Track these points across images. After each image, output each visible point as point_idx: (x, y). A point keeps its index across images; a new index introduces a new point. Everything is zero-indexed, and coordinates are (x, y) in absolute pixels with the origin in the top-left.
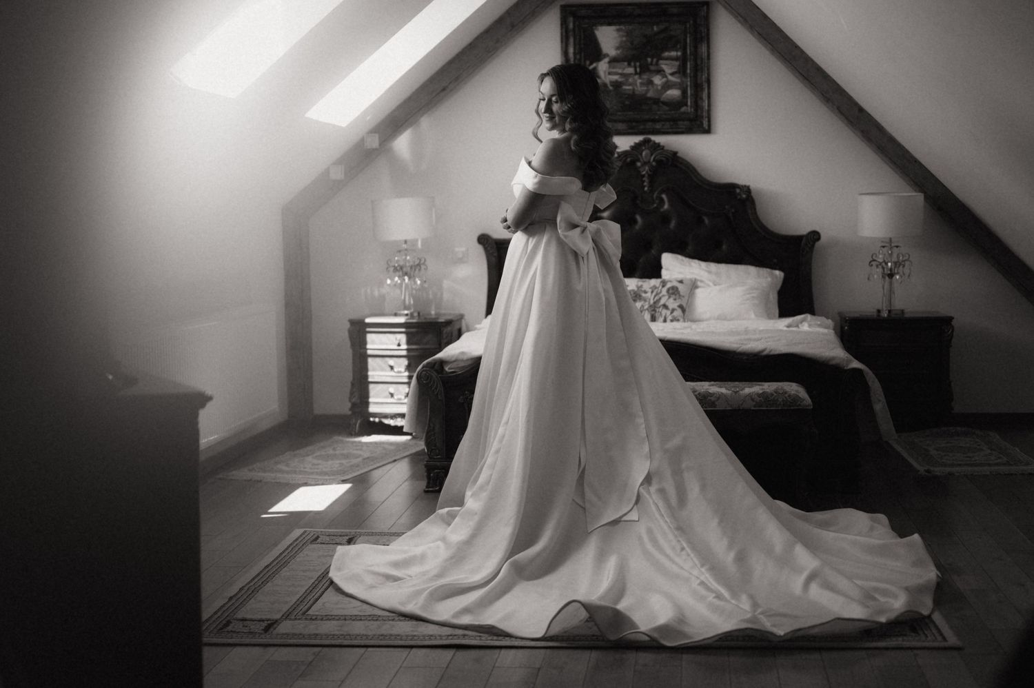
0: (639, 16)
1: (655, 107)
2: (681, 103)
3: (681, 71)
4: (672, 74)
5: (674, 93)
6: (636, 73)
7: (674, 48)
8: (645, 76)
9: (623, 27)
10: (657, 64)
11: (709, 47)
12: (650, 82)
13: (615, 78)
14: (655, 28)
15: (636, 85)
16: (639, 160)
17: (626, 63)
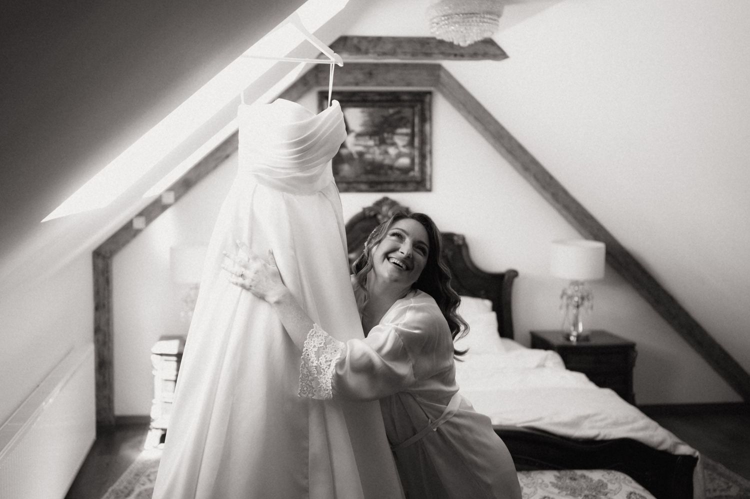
0: (380, 101)
1: (390, 172)
2: (411, 168)
3: (411, 144)
4: (404, 146)
5: (404, 161)
6: (376, 145)
7: (405, 126)
8: (383, 147)
9: (365, 109)
10: (392, 139)
11: (431, 127)
12: (386, 153)
13: (360, 149)
14: (391, 111)
15: (375, 154)
16: (379, 213)
17: (367, 138)
